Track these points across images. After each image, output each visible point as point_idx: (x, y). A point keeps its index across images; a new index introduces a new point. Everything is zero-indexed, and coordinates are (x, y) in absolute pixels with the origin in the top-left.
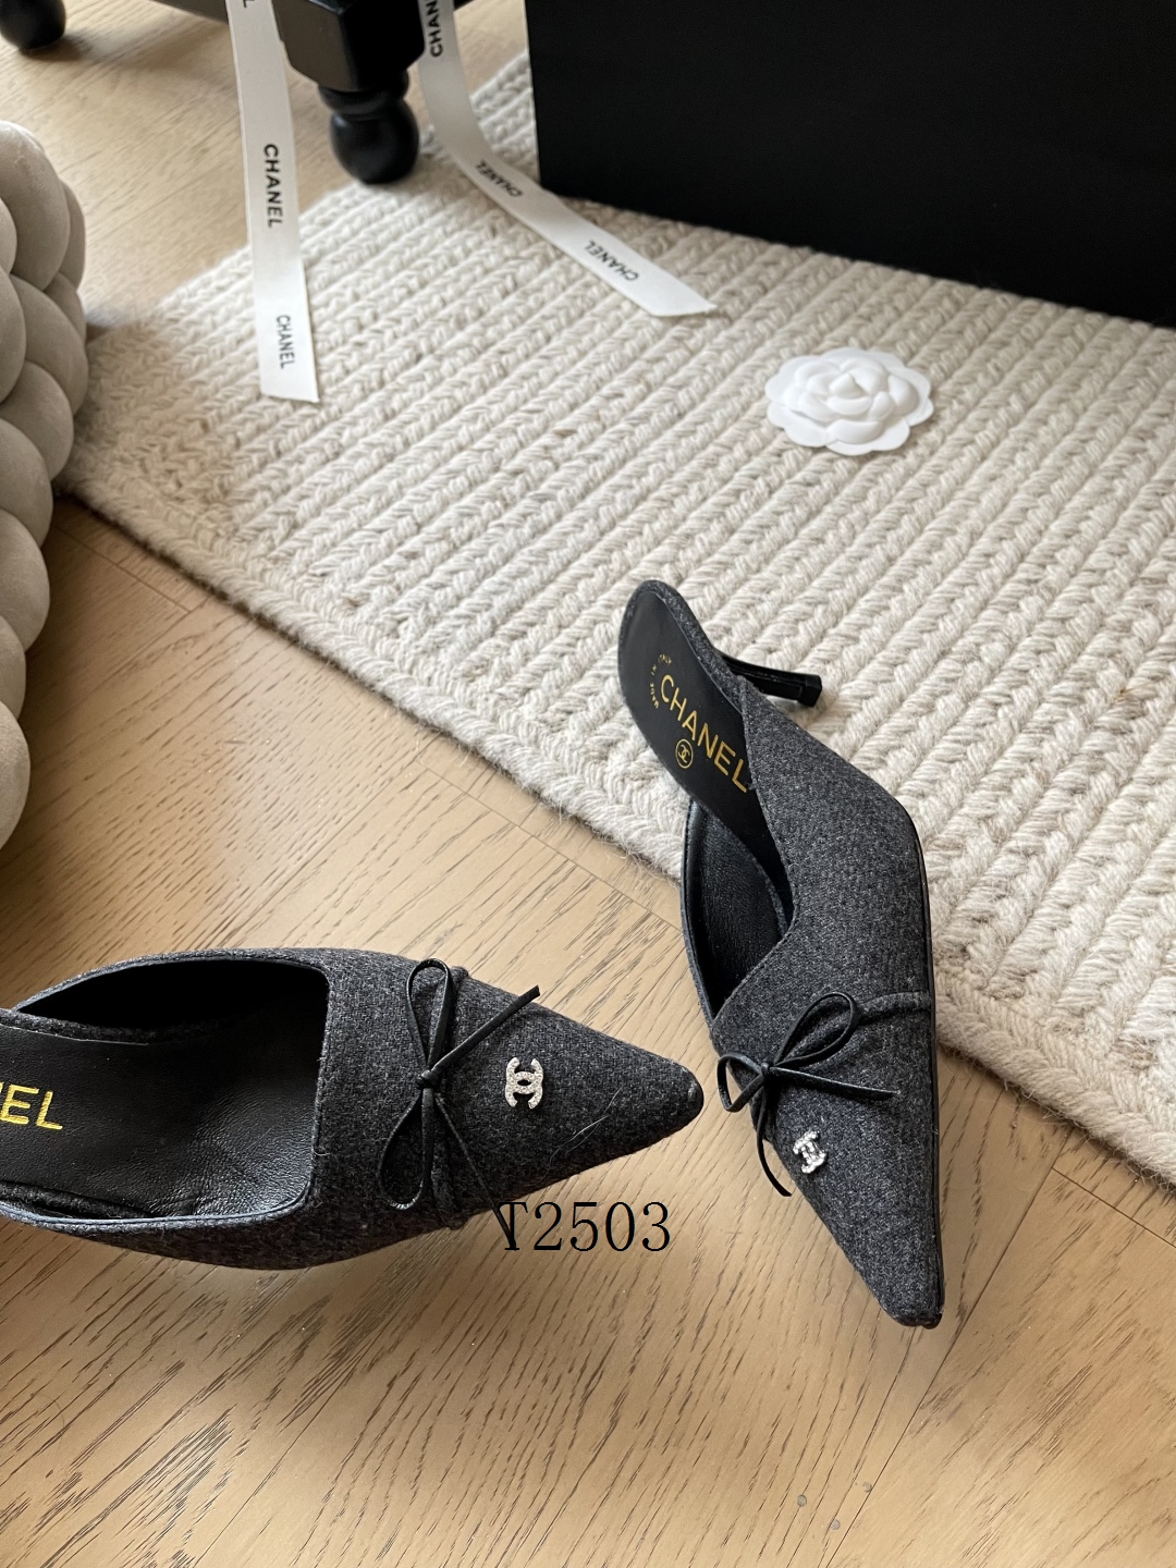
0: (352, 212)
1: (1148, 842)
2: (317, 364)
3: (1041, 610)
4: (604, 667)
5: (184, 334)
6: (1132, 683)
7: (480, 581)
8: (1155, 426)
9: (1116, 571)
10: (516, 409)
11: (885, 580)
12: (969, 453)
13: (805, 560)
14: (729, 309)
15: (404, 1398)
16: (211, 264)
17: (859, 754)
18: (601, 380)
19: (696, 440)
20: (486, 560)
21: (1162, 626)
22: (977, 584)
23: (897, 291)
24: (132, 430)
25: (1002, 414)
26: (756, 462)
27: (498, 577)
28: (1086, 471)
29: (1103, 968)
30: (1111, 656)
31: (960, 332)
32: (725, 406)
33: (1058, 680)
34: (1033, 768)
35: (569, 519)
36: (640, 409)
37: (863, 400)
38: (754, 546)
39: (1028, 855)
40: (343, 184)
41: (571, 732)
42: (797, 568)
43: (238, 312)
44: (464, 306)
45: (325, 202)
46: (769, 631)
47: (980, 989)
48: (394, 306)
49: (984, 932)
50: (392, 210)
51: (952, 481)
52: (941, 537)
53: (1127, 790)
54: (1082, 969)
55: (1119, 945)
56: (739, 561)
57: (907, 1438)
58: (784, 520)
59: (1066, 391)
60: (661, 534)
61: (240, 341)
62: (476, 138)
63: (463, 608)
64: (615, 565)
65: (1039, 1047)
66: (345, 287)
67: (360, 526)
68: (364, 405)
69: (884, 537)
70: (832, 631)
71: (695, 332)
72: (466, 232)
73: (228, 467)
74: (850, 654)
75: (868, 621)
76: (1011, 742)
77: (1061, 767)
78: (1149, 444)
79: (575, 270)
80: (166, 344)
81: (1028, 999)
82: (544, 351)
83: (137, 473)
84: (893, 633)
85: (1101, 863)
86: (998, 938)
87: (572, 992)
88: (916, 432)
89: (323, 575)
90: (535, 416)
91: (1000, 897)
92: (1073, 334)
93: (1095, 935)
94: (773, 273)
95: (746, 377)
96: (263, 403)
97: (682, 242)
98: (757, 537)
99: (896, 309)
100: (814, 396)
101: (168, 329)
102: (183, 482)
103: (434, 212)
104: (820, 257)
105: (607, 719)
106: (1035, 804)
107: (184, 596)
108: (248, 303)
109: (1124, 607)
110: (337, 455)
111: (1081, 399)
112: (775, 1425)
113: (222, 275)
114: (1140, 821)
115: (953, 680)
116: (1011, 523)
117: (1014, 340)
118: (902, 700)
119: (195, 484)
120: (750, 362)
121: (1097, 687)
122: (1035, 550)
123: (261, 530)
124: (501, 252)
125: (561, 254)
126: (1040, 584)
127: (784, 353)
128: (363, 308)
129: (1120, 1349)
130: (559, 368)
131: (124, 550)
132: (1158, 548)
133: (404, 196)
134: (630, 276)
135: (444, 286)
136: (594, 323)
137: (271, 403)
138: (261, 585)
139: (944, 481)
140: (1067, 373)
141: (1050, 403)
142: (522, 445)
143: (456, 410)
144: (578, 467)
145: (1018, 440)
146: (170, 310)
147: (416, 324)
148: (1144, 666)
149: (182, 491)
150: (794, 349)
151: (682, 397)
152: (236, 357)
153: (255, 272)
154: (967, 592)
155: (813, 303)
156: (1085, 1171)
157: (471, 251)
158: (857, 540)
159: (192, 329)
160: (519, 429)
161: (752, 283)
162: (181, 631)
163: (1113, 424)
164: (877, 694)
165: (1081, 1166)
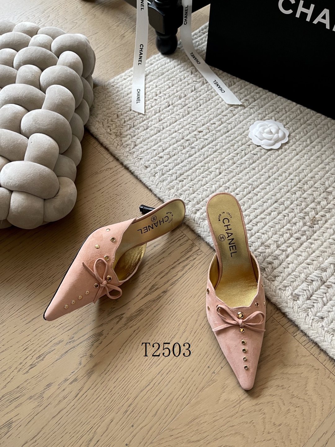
0: (158, 62)
1: (310, 253)
2: (145, 103)
3: (301, 195)
4: (199, 192)
6: (317, 216)
7: (175, 166)
10: (190, 124)
11: (267, 182)
12: (294, 152)
13: (249, 173)
14: (245, 104)
15: (137, 334)
16: (123, 72)
17: (252, 222)
18: (211, 119)
19: (230, 139)
20: (177, 161)
21: (327, 204)
22: (288, 186)
23: (287, 106)
24: (101, 114)
25: (305, 143)
26: (243, 147)
27: (179, 166)
28: (321, 162)
29: (293, 278)
30: (314, 209)
31: (300, 120)
32: (239, 131)
33: (300, 213)
34: (289, 232)
35: (198, 154)
36: (219, 128)
37: (272, 135)
38: (239, 168)
39: (283, 251)
40: (158, 53)
41: (189, 206)
42: (247, 175)
43: (128, 86)
44: (182, 93)
45: (152, 58)
46: (238, 189)
47: (266, 278)
48: (165, 90)
49: (270, 266)
50: (168, 63)
51: (288, 159)
52: (282, 173)
53: (309, 241)
54: (288, 278)
55: (298, 274)
56: (235, 171)
58: (247, 163)
59: (321, 140)
60: (218, 161)
61: (128, 94)
62: (191, 46)
63: (170, 172)
64: (206, 167)
65: (275, 292)
66: (154, 83)
67: (150, 148)
68: (155, 116)
69: (269, 171)
70: (252, 192)
71: (236, 109)
72: (185, 72)
73: (122, 128)
74: (255, 198)
75: (261, 191)
76: (286, 225)
77: (296, 233)
79: (210, 87)
80: (111, 92)
81: (275, 282)
82: (198, 109)
83: (101, 126)
84: (266, 195)
85: (299, 256)
86: (272, 268)
87: (181, 262)
88: (283, 145)
89: (141, 159)
90: (194, 126)
91: (275, 259)
92: (327, 125)
93: (293, 271)
94: (258, 96)
95: (246, 124)
96: (131, 112)
97: (237, 83)
98: (240, 166)
99: (286, 111)
100: (260, 132)
101: (111, 88)
102: (112, 130)
103: (178, 65)
104: (270, 93)
105: (198, 204)
106: (288, 240)
107: (109, 158)
108: (131, 84)
109: (320, 198)
110: (147, 129)
111: (325, 143)
112: (206, 353)
113: (125, 75)
114: (310, 248)
115: (277, 208)
116: (299, 172)
117: (313, 124)
118: (264, 211)
119: (114, 131)
120: (247, 120)
121: (309, 216)
122: (303, 180)
123: (128, 145)
124: (193, 79)
125: (207, 82)
126: (302, 189)
127: (256, 119)
129: (276, 353)
130: (202, 114)
131: (96, 144)
132: (332, 184)
133: (171, 59)
134: (223, 92)
135: (178, 87)
136: (212, 103)
137: (133, 112)
138: (127, 159)
139: (286, 159)
140: (323, 135)
141: (317, 143)
142: (190, 133)
143: (176, 121)
144: (202, 141)
145: (306, 151)
146: (112, 83)
147: (170, 96)
148: (320, 213)
149: (111, 132)
150: (259, 118)
151: (229, 127)
152: (126, 99)
153: (133, 76)
154: (285, 188)
155: (266, 106)
156: (278, 318)
157: (185, 78)
158: (263, 171)
159: (117, 89)
160: (190, 129)
161: (252, 98)
162: (108, 166)
163: (331, 151)
164: (259, 209)
165: (278, 317)
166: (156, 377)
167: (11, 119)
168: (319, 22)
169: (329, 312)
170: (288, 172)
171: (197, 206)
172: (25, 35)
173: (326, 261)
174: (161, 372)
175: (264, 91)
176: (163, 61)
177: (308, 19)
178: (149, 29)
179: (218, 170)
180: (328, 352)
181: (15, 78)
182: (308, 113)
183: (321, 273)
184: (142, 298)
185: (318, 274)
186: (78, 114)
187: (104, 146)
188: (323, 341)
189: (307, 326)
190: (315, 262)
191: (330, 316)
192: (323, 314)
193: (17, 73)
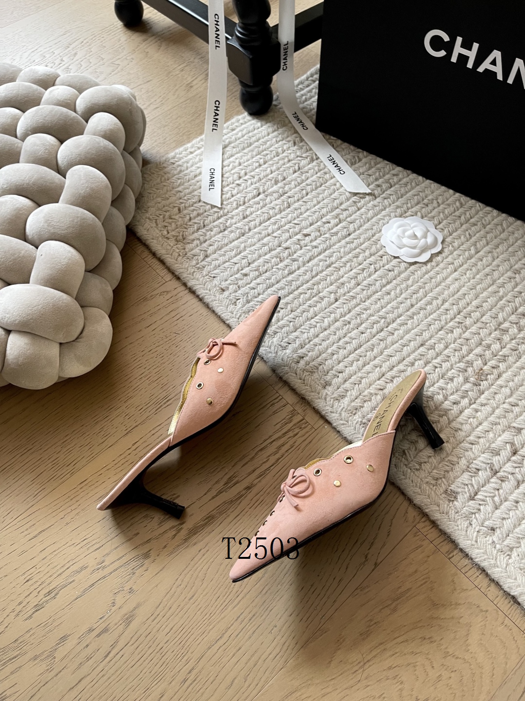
0: (243, 126)
1: (474, 426)
2: (222, 191)
3: (461, 334)
4: (304, 329)
5: (176, 170)
6: (485, 368)
7: (267, 288)
8: (522, 269)
9: (491, 324)
10: (290, 222)
11: (408, 313)
12: (451, 267)
13: (382, 300)
14: (376, 192)
16: (189, 142)
17: (386, 376)
18: (323, 215)
19: (353, 246)
20: (270, 281)
21: (501, 348)
22: (440, 320)
23: (440, 195)
24: (154, 207)
25: (467, 253)
26: (372, 259)
27: (273, 289)
28: (491, 283)
29: (448, 466)
30: (481, 356)
31: (460, 217)
32: (366, 234)
33: (459, 362)
34: (443, 393)
35: (302, 270)
36: (335, 230)
37: (416, 241)
38: (365, 292)
40: (242, 113)
41: (288, 351)
42: (378, 303)
43: (196, 164)
44: (279, 174)
45: (233, 120)
46: (364, 325)
47: (406, 465)
48: (253, 170)
49: (412, 447)
50: (258, 129)
51: (441, 278)
52: (432, 299)
53: (472, 406)
54: (441, 465)
55: (455, 459)
56: (358, 296)
57: (351, 597)
58: (378, 284)
59: (493, 248)
60: (333, 281)
61: (196, 176)
62: (294, 101)
63: (260, 298)
64: (315, 291)
65: (420, 488)
66: (237, 159)
67: (229, 260)
68: (236, 211)
69: (412, 296)
70: (385, 329)
71: (361, 200)
72: (284, 142)
73: (186, 228)
74: (390, 339)
75: (399, 328)
76: (438, 382)
77: (452, 394)
78: (517, 276)
79: (322, 166)
80: (169, 173)
81: (421, 471)
82: (304, 200)
83: (154, 225)
84: (407, 334)
85: (457, 430)
86: (416, 449)
88: (433, 256)
89: (214, 277)
90: (297, 226)
92: (502, 225)
93: (448, 455)
94: (395, 179)
95: (376, 223)
96: (201, 204)
97: (364, 160)
98: (367, 288)
100: (399, 236)
101: (171, 167)
102: (170, 231)
103: (273, 132)
104: (415, 175)
105: (302, 348)
106: (440, 405)
107: (165, 275)
108: (201, 161)
109: (490, 339)
110: (225, 230)
113: (192, 147)
114: (474, 418)
115: (423, 355)
116: (459, 299)
117: (479, 223)
118: (404, 359)
119: (173, 233)
120: (379, 216)
121: (473, 367)
122: (465, 310)
123: (194, 256)
124: (296, 153)
125: (318, 158)
126: (463, 324)
127: (393, 215)
128: (242, 170)
129: (422, 585)
130: (309, 207)
131: (146, 253)
132: (509, 318)
133: (263, 123)
134: (342, 173)
135: (273, 165)
136: (325, 190)
137: (204, 204)
138: (192, 278)
139: (439, 278)
140: (496, 241)
141: (485, 252)
142: (290, 238)
143: (269, 219)
144: (309, 250)
145: (469, 265)
146: (172, 158)
147: (260, 180)
148: (491, 362)
149: (169, 235)
150: (396, 213)
151: (351, 227)
152: (193, 183)
153: (204, 149)
154: (436, 323)
155: (408, 195)
156: (425, 529)
157: (285, 151)
158: (402, 296)
159: (179, 169)
160: (290, 230)
161: (387, 182)
162: (162, 289)
163: (506, 265)
164: (396, 356)
165: (424, 527)
166: (233, 624)
167: (10, 219)
168: (486, 69)
169: (504, 519)
170: (440, 298)
171: (301, 351)
172: (35, 86)
173: (500, 439)
174: (241, 617)
175: (405, 173)
176: (251, 125)
177: (470, 65)
178: (228, 77)
179: (333, 294)
180: (501, 584)
181: (19, 153)
182: (472, 207)
183: (491, 458)
184: (213, 498)
185: (487, 459)
186: (116, 208)
187: (158, 256)
188: (494, 567)
189: (470, 541)
190: (481, 440)
191: (505, 526)
192: (495, 522)
193: (22, 146)
